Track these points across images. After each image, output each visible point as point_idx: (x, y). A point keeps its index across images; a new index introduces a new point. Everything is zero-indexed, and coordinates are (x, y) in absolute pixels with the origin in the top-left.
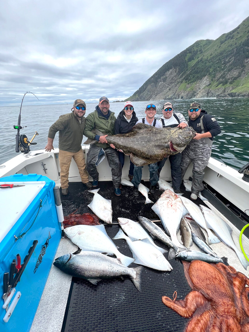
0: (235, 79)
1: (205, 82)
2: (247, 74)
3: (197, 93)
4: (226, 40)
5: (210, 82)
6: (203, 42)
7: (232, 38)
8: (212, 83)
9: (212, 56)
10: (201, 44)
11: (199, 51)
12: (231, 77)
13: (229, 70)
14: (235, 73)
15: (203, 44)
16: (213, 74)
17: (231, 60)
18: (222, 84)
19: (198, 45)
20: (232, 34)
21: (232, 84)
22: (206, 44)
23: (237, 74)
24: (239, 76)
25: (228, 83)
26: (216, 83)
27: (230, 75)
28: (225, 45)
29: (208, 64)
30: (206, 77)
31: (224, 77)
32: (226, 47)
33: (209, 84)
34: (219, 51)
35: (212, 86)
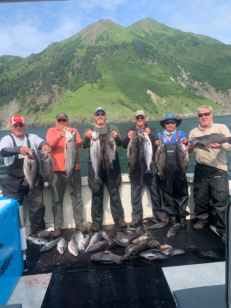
0: (47, 105)
1: (14, 107)
2: (58, 101)
3: (6, 121)
4: (33, 61)
5: (20, 108)
6: (10, 58)
7: (39, 61)
8: (22, 109)
9: (19, 77)
10: (8, 60)
11: (5, 68)
12: (42, 103)
13: (38, 95)
14: (45, 99)
15: (10, 60)
16: (22, 99)
17: (40, 84)
18: (33, 111)
19: (4, 61)
20: (39, 56)
21: (44, 111)
22: (14, 61)
23: (47, 100)
24: (50, 102)
25: (40, 111)
26: (26, 110)
27: (40, 101)
28: (33, 66)
29: (15, 85)
30: (14, 101)
31: (34, 103)
32: (34, 68)
33: (18, 110)
34: (26, 72)
35: (23, 113)
